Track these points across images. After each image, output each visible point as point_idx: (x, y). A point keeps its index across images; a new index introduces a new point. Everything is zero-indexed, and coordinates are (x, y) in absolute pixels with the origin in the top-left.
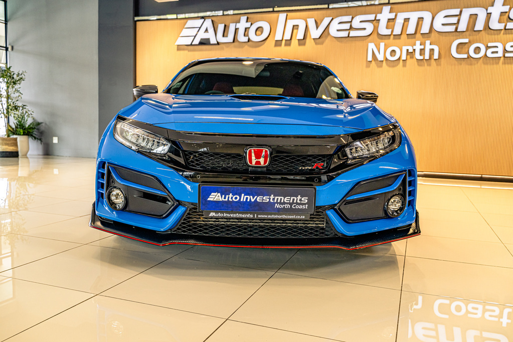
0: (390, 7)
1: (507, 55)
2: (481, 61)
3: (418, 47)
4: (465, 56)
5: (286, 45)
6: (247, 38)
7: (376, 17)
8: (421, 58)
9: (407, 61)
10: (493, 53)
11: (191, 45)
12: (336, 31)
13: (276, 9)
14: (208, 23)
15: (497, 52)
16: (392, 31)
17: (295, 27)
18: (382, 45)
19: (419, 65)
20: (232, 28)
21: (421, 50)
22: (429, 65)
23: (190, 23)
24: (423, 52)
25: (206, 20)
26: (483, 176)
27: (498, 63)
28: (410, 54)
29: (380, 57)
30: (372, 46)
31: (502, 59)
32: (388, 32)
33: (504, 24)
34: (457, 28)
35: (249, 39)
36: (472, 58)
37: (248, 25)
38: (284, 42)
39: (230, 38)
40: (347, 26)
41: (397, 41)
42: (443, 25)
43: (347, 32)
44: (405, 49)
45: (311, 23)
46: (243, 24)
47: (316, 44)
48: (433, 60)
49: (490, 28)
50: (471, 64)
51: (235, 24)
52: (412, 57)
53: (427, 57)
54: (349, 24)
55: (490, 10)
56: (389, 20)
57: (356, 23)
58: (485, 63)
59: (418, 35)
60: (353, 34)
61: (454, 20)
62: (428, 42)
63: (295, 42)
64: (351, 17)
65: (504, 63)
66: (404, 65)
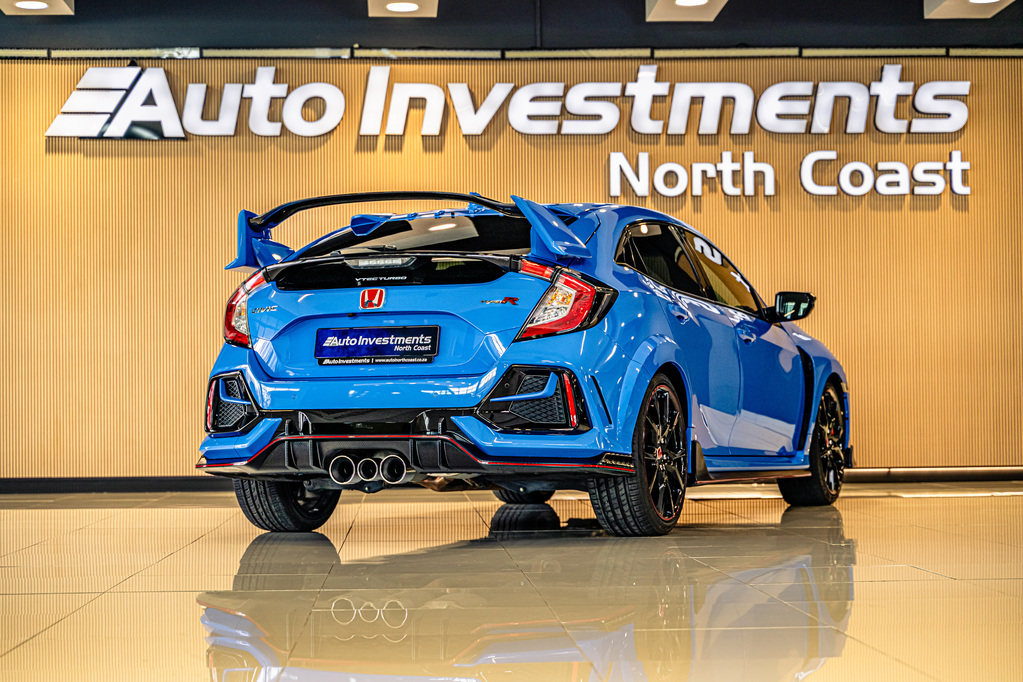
0: (655, 67)
1: (919, 190)
2: (865, 202)
3: (727, 166)
4: (832, 190)
5: (387, 148)
6: (279, 125)
7: (624, 89)
8: (737, 191)
9: (704, 199)
10: (889, 184)
11: (101, 137)
12: (526, 119)
13: (358, 53)
14: (154, 80)
15: (897, 184)
16: (666, 126)
17: (417, 103)
18: (644, 159)
19: (732, 208)
20: (231, 95)
21: (734, 173)
22: (754, 208)
23: (95, 75)
24: (739, 178)
25: (149, 70)
26: (892, 470)
27: (900, 208)
28: (711, 182)
29: (641, 187)
30: (618, 160)
31: (908, 198)
32: (654, 127)
33: (906, 122)
34: (809, 126)
35: (283, 127)
36: (847, 194)
37: (280, 90)
38: (381, 142)
39: (226, 124)
40: (553, 108)
41: (675, 149)
42: (779, 116)
43: (556, 123)
44: (698, 168)
45: (460, 94)
46: (264, 88)
47: (472, 148)
48: (761, 197)
49: (877, 129)
50: (845, 209)
51: (241, 85)
52: (713, 190)
53: (750, 190)
54: (558, 104)
55: (876, 88)
56: (656, 98)
57: (576, 100)
58: (874, 208)
59: (724, 138)
60: (570, 127)
61: (802, 107)
62: (749, 156)
63: (413, 143)
64: (562, 85)
65: (913, 208)
66: (697, 208)
